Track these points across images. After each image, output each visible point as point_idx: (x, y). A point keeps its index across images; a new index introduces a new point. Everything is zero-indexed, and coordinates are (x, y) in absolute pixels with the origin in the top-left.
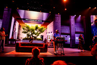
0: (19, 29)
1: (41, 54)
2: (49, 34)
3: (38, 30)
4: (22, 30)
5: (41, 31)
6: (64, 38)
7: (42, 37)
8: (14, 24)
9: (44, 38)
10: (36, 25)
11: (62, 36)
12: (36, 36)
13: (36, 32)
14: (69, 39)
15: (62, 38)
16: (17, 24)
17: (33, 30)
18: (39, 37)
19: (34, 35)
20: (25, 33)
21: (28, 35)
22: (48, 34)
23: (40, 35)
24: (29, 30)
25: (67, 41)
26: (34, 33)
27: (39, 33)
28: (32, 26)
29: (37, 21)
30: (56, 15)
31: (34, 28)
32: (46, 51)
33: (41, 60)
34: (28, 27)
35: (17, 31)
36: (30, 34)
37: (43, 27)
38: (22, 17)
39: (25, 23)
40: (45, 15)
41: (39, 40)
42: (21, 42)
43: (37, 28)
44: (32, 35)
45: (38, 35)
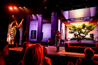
0: (66, 30)
3: (85, 29)
4: (68, 31)
5: (90, 29)
7: (92, 35)
8: (61, 26)
9: (95, 37)
10: (83, 23)
12: (84, 35)
13: (83, 31)
16: (63, 25)
17: (80, 29)
18: (88, 36)
19: (82, 35)
20: (72, 33)
21: (75, 35)
23: (89, 34)
24: (75, 30)
26: (81, 32)
27: (88, 32)
28: (78, 25)
29: (83, 19)
31: (81, 27)
34: (74, 27)
35: (64, 32)
36: (77, 33)
37: (92, 24)
38: (67, 18)
39: (71, 24)
41: (89, 39)
43: (84, 26)
44: (79, 35)
45: (87, 34)
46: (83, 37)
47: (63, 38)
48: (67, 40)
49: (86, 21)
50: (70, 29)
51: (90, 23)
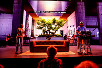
0: (33, 24)
1: (58, 53)
2: (71, 29)
3: (56, 24)
4: (36, 25)
5: (60, 24)
6: (90, 32)
7: (62, 32)
8: (27, 19)
9: (64, 34)
11: (87, 30)
12: (54, 31)
13: (53, 26)
14: (98, 33)
15: (88, 32)
16: (30, 18)
17: (50, 24)
18: (58, 33)
19: (51, 31)
20: (40, 28)
21: (44, 31)
22: (69, 28)
23: (59, 30)
24: (44, 25)
25: (94, 36)
26: (51, 28)
27: (58, 28)
28: (48, 19)
30: (78, 3)
31: (51, 22)
32: (67, 50)
33: (59, 62)
34: (43, 21)
35: (30, 27)
36: (47, 29)
37: (63, 20)
39: (40, 17)
40: (63, 4)
41: (59, 36)
42: (36, 40)
43: (54, 22)
44: (49, 31)
45: (57, 30)
46: (53, 33)
47: (29, 34)
48: (35, 38)
49: (57, 16)
50: (38, 23)
51: (61, 18)
